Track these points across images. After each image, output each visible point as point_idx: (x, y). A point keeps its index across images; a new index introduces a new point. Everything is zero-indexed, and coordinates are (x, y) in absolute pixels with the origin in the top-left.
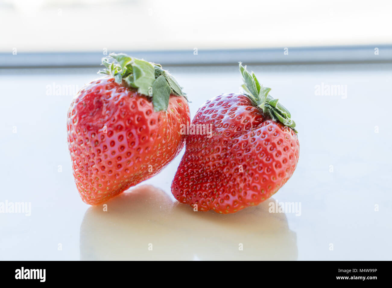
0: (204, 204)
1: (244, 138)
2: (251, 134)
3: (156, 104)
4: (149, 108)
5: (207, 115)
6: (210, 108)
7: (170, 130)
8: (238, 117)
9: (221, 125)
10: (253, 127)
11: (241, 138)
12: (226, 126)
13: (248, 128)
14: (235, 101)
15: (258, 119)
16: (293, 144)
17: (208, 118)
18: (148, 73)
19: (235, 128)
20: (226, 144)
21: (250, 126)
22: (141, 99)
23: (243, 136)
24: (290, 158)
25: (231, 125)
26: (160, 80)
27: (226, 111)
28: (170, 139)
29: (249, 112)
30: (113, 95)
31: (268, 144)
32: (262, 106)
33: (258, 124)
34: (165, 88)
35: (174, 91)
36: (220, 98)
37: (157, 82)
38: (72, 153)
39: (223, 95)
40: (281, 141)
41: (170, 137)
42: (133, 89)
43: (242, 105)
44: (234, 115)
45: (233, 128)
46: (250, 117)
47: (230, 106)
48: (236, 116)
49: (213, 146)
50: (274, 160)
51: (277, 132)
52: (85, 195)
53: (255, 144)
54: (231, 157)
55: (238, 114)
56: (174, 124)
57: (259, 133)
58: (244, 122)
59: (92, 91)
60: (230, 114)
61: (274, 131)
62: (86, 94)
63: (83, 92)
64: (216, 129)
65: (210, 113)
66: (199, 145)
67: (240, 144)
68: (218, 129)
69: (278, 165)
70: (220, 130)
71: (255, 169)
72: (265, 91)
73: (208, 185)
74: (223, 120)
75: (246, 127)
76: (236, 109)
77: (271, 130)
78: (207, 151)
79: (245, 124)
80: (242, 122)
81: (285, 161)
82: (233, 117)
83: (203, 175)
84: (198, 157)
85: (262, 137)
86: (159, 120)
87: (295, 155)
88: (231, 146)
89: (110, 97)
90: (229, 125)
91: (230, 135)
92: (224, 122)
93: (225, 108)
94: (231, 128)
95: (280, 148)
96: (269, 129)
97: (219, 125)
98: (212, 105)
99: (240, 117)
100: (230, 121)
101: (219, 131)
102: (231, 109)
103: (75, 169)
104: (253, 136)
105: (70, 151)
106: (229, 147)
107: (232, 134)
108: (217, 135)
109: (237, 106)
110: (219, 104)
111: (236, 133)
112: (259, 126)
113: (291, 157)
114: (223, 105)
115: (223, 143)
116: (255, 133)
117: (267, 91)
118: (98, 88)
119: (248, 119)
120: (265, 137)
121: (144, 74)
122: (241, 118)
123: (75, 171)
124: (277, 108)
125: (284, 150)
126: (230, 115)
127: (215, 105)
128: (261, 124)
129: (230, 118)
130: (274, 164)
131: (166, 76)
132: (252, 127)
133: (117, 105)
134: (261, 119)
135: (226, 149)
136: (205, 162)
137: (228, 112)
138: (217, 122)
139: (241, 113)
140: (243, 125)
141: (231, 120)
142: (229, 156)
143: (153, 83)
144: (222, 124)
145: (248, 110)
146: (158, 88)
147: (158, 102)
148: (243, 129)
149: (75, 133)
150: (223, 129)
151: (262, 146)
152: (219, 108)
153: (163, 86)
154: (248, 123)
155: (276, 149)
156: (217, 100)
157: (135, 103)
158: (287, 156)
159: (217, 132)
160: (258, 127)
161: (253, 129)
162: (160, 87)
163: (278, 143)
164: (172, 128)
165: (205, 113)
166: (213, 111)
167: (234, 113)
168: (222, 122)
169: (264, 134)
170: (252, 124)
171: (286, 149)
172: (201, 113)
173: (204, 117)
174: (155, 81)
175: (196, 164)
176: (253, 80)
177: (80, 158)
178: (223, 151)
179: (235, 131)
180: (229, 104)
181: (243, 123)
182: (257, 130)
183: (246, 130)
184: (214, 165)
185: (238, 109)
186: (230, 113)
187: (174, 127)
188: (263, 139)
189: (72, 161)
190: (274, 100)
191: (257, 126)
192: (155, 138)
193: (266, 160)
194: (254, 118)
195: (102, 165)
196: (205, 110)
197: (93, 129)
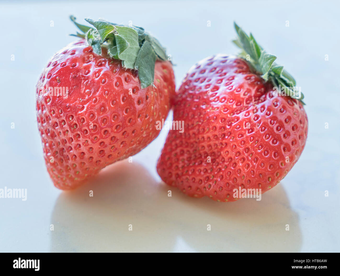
0: (198, 190)
1: (245, 116)
2: (253, 110)
3: (142, 79)
4: (135, 85)
5: (198, 84)
6: (201, 75)
7: (157, 106)
8: (237, 88)
9: (216, 99)
10: (255, 101)
11: (241, 116)
12: (223, 100)
13: (248, 102)
14: (232, 67)
15: (260, 90)
16: (302, 121)
17: (200, 88)
18: (132, 41)
19: (234, 103)
20: (224, 121)
21: (252, 100)
22: (126, 74)
23: (244, 113)
24: (300, 138)
25: (228, 99)
26: (144, 48)
27: (221, 80)
28: (157, 116)
29: (249, 82)
30: (92, 70)
31: (274, 122)
32: (265, 77)
33: (260, 96)
34: (150, 56)
35: (159, 57)
36: (212, 63)
37: (142, 51)
38: (43, 135)
39: (215, 59)
40: (289, 118)
41: (157, 114)
42: (116, 62)
43: (240, 72)
44: (232, 86)
45: (232, 102)
46: (251, 88)
47: (225, 74)
48: (234, 88)
49: (209, 125)
50: (281, 143)
51: (284, 107)
52: (59, 182)
53: (258, 122)
54: (231, 138)
55: (237, 85)
56: (161, 97)
57: (262, 109)
58: (244, 95)
59: (67, 64)
60: (227, 85)
61: (279, 106)
62: (59, 67)
63: (55, 65)
64: (211, 103)
65: (202, 82)
66: (190, 120)
67: (241, 122)
68: (213, 103)
69: (287, 148)
70: (216, 104)
71: (261, 153)
72: (269, 59)
73: (202, 168)
74: (219, 92)
75: (246, 101)
76: (233, 78)
77: (277, 105)
78: (201, 128)
79: (245, 97)
80: (242, 96)
81: (294, 143)
82: (231, 89)
83: (196, 156)
84: (189, 134)
85: (267, 114)
86: (147, 98)
87: (304, 133)
88: (230, 125)
89: (89, 72)
90: (227, 99)
91: (228, 111)
92: (221, 94)
93: (220, 76)
94: (230, 103)
95: (288, 127)
96: (274, 104)
97: (215, 99)
98: (203, 71)
99: (239, 89)
100: (227, 94)
101: (215, 106)
102: (227, 78)
103: (47, 153)
104: (256, 112)
105: (40, 132)
106: (229, 126)
107: (231, 110)
108: (213, 111)
109: (234, 74)
110: (211, 71)
111: (236, 108)
112: (262, 98)
113: (301, 136)
114: (217, 73)
115: (220, 121)
116: (258, 108)
117: (272, 59)
118: (74, 61)
119: (249, 91)
120: (270, 114)
121: (128, 44)
122: (241, 90)
123: (46, 155)
124: (282, 76)
125: (293, 129)
126: (227, 87)
127: (207, 71)
128: (264, 96)
129: (228, 91)
130: (282, 147)
131: (150, 40)
132: (253, 100)
133: (99, 82)
134: (263, 89)
135: (225, 128)
136: (197, 141)
137: (224, 82)
138: (212, 94)
139: (240, 84)
140: (243, 99)
141: (229, 93)
142: (229, 136)
143: (138, 53)
144: (218, 97)
145: (248, 80)
146: (143, 58)
147: (144, 76)
148: (243, 104)
149: (48, 113)
150: (220, 104)
151: (268, 125)
152: (212, 76)
153: (148, 54)
154: (248, 96)
155: (284, 129)
156: (209, 64)
157: (119, 79)
158: (297, 137)
159: (213, 107)
160: (260, 101)
161: (255, 102)
162: (145, 56)
163: (285, 121)
164: (159, 102)
165: (196, 81)
166: (205, 79)
167: (231, 83)
168: (217, 95)
169: (269, 109)
170: (253, 98)
171: (295, 127)
172: (190, 81)
173: (195, 86)
174: (140, 50)
175: (186, 142)
176: (251, 42)
177: (54, 142)
178: (220, 130)
179: (235, 106)
180: (224, 71)
181: (244, 97)
182: (260, 105)
183: (247, 105)
184: (209, 146)
185: (236, 79)
186: (227, 83)
187: (161, 101)
188: (267, 117)
189: (43, 144)
190: (279, 67)
191: (259, 99)
192: (143, 119)
193: (273, 142)
194: (255, 89)
195: (81, 151)
196: (195, 77)
197: (71, 110)
